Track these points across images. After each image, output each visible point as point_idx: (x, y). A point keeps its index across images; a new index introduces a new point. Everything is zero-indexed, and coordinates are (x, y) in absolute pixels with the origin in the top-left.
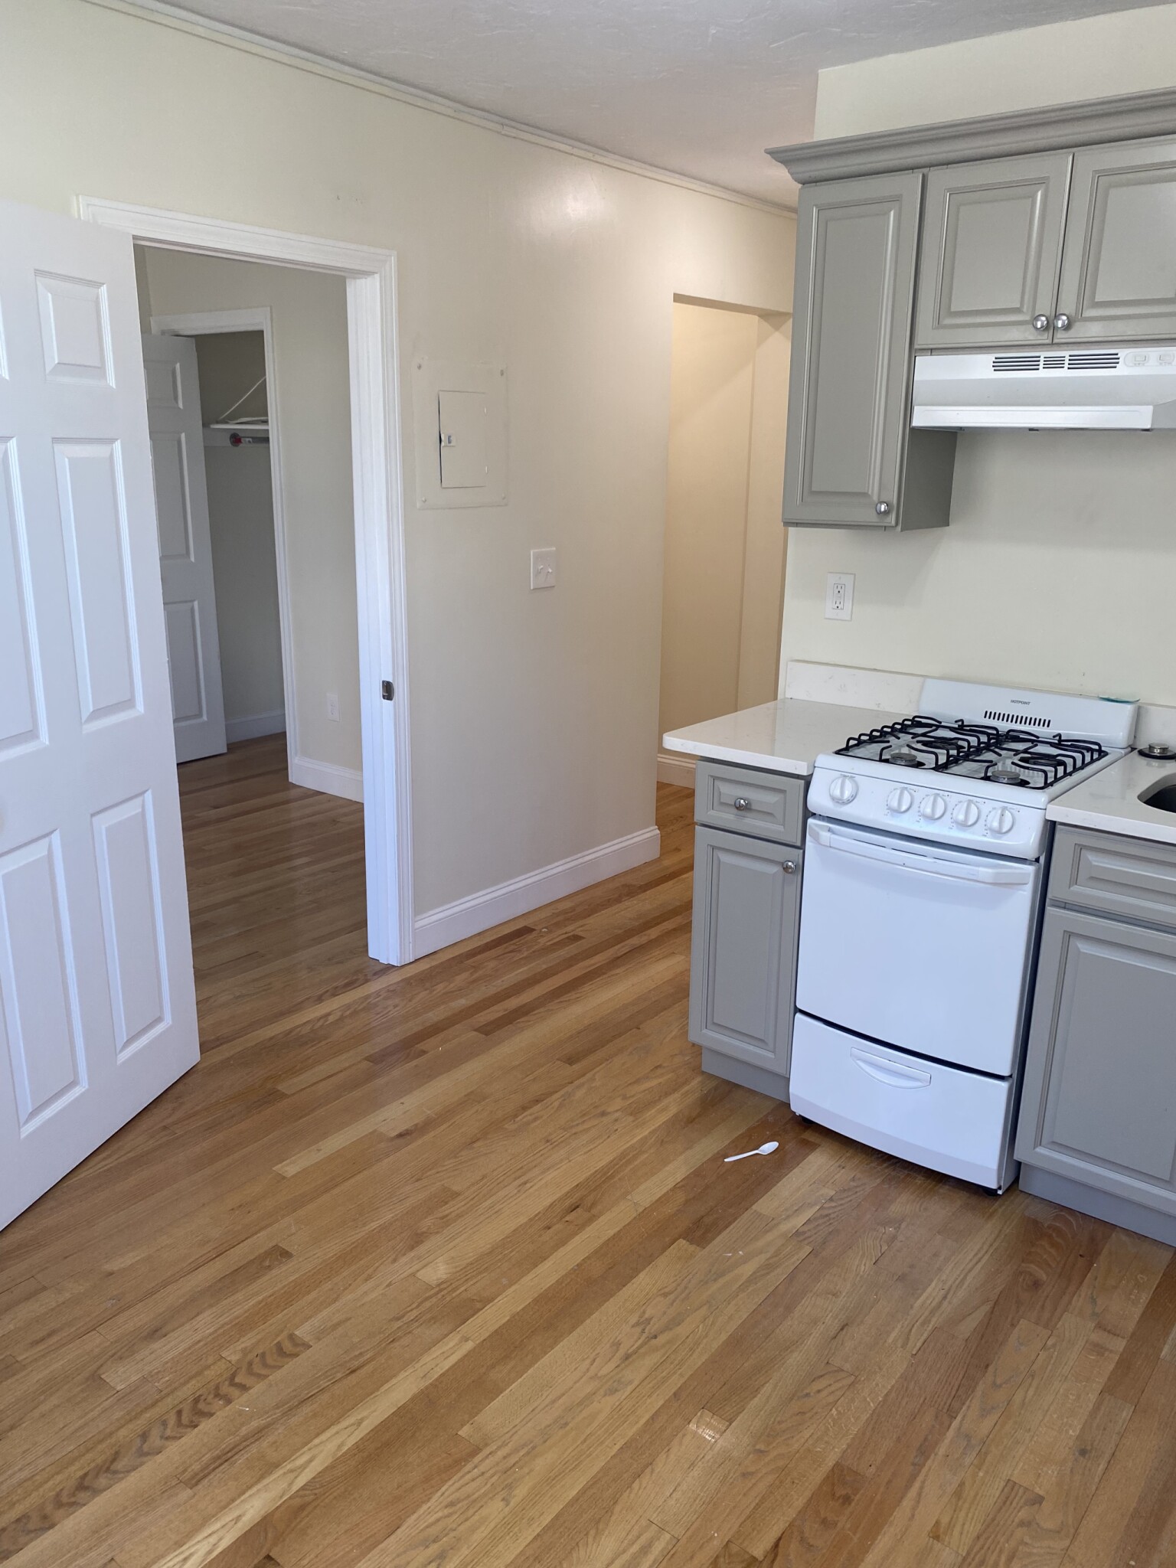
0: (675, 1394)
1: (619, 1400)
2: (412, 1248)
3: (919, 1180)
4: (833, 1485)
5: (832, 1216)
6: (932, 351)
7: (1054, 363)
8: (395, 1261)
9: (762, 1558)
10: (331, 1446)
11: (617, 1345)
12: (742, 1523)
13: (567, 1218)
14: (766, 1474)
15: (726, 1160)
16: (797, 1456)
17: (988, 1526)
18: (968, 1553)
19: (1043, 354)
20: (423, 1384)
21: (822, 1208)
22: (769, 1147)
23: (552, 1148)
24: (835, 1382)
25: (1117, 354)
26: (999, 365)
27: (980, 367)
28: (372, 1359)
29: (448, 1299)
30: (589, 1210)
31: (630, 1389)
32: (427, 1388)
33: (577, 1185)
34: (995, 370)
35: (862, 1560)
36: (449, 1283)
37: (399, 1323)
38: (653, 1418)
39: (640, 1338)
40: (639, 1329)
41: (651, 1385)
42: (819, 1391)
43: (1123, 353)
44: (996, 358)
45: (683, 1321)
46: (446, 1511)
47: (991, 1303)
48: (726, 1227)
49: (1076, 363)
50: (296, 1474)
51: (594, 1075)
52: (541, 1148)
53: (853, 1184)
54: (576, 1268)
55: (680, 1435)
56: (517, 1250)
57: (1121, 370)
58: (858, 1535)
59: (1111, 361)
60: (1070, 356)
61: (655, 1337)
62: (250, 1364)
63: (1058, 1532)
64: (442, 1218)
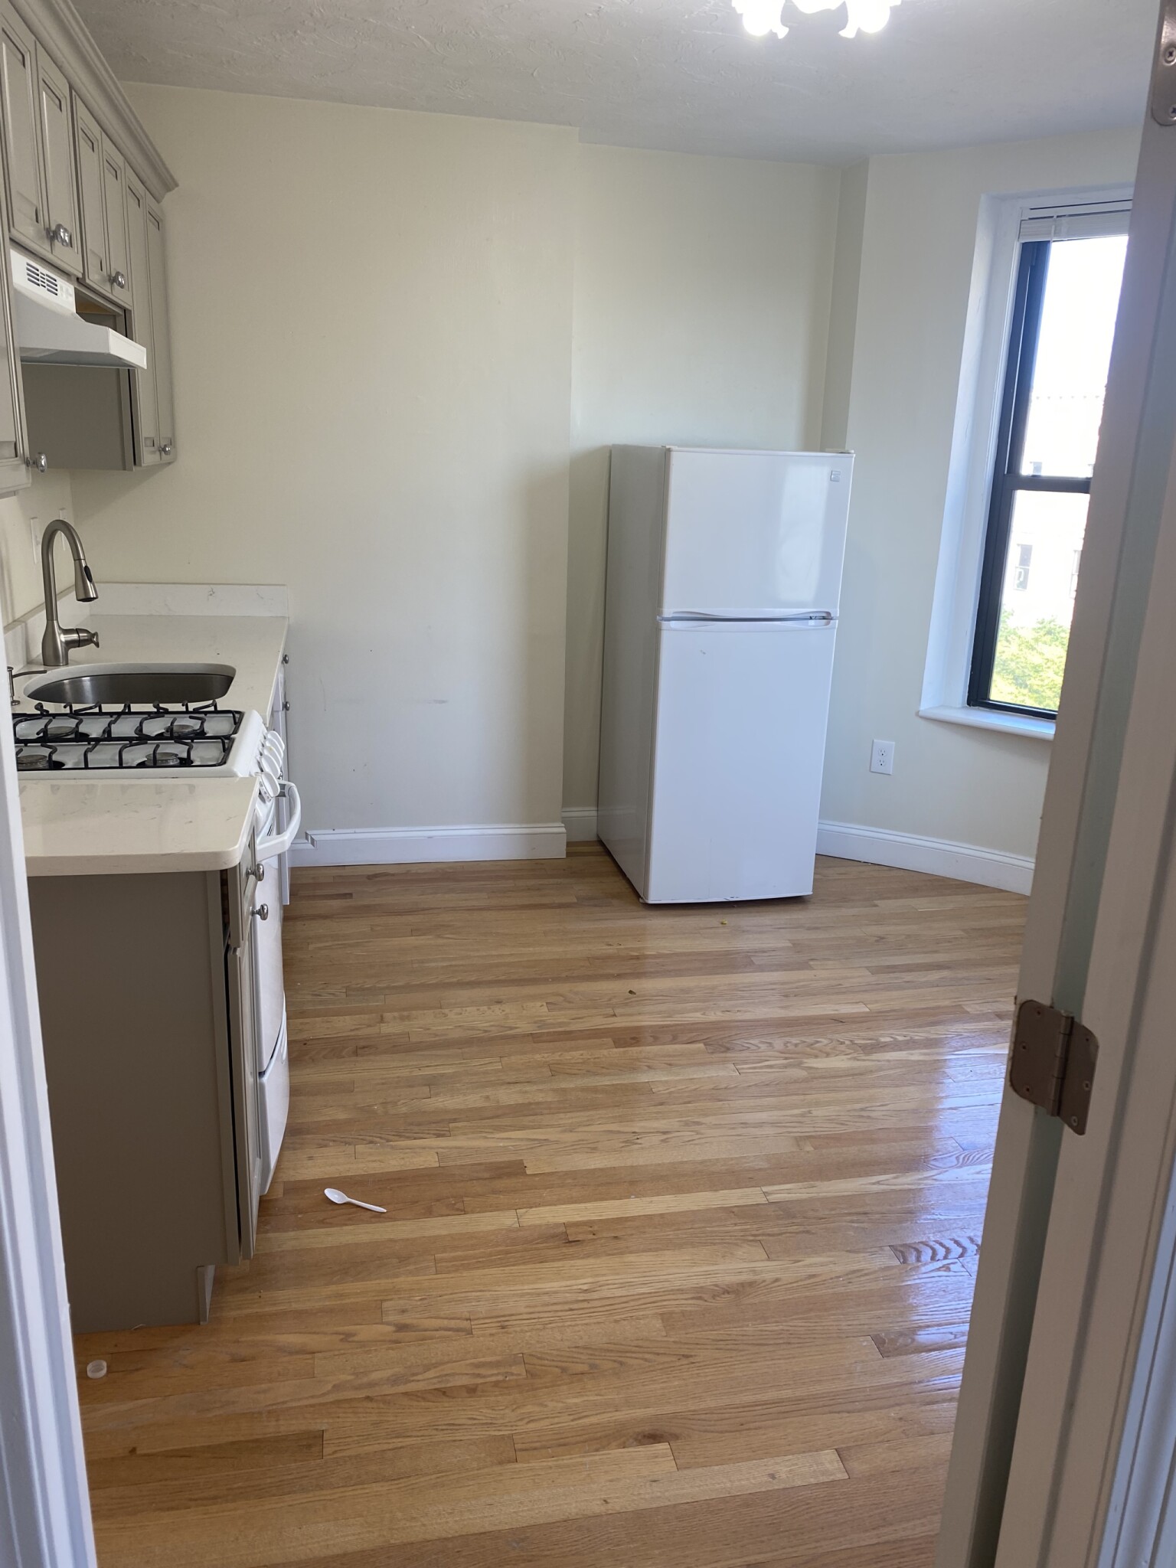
2: (751, 1284)
8: (777, 1280)
10: (901, 1180)
15: (384, 1211)
20: (818, 1183)
28: (850, 1214)
29: (755, 1226)
32: (817, 1180)
36: (745, 1238)
37: (808, 1228)
46: (848, 1123)
50: (935, 1177)
52: (523, 1322)
62: (945, 1258)
64: (700, 1298)
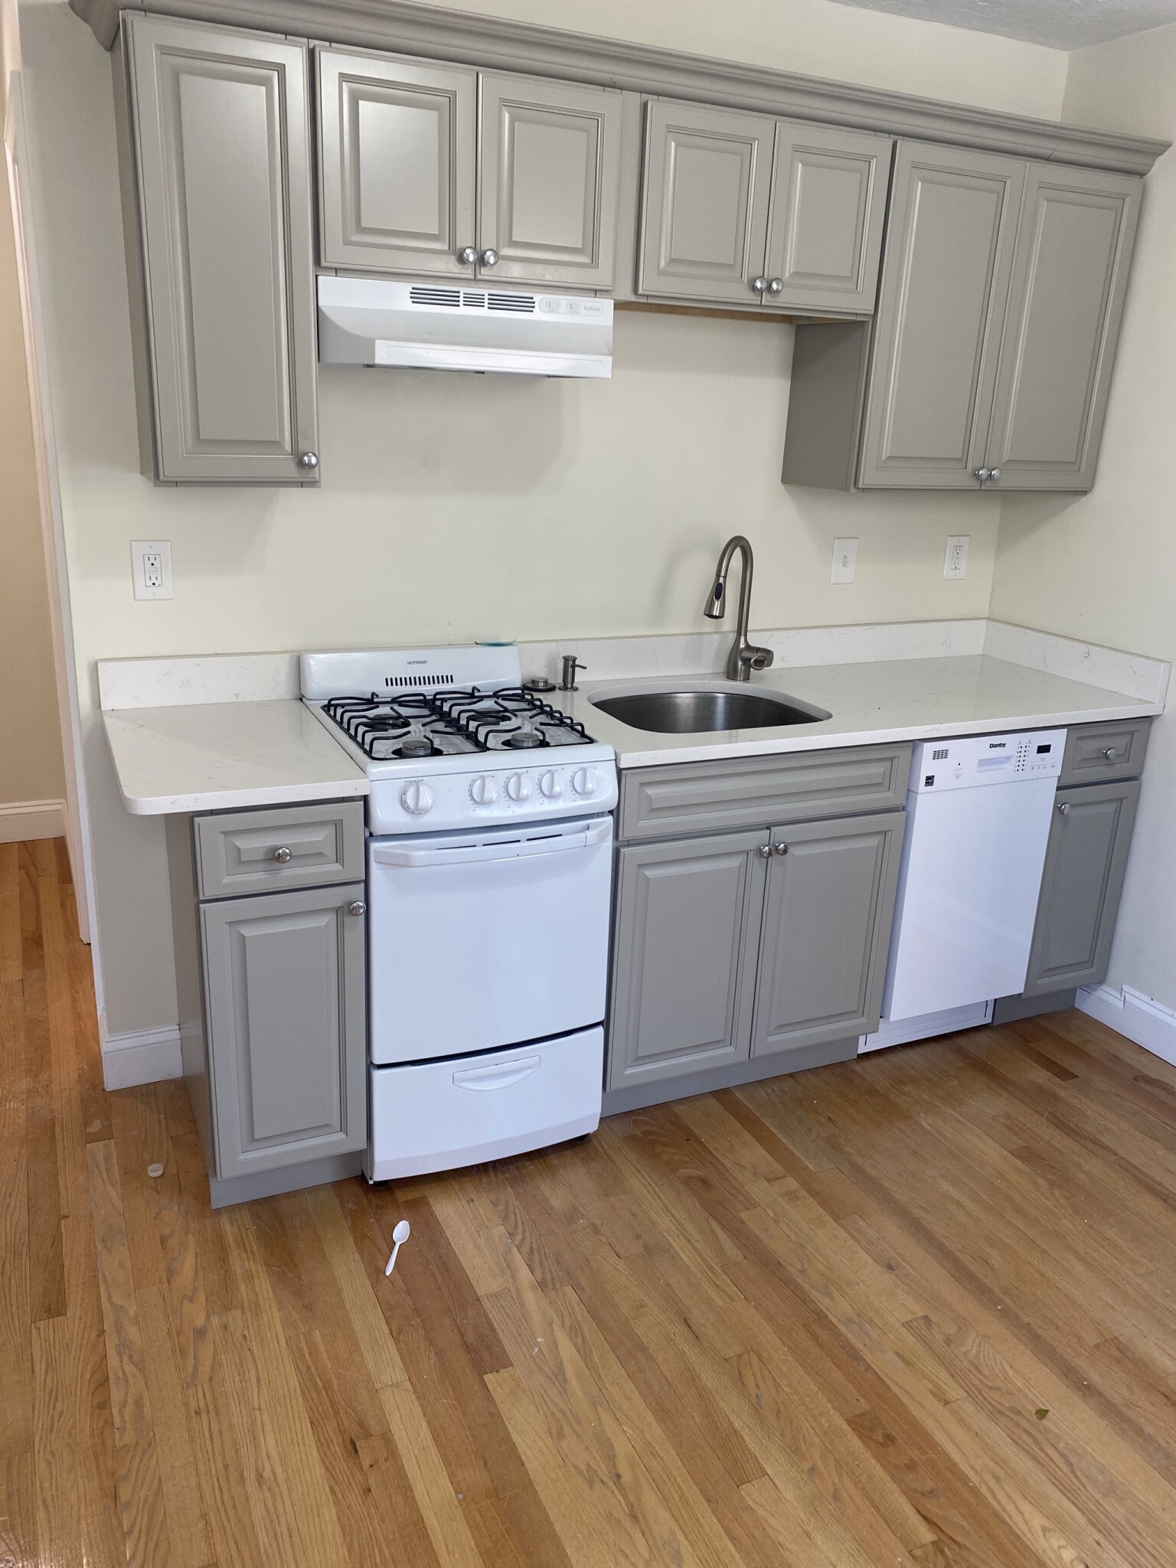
0: (709, 1501)
1: (693, 1557)
3: (530, 1166)
4: (870, 1438)
5: (534, 1246)
6: (337, 271)
7: (474, 301)
9: (935, 1536)
11: (610, 1517)
12: (892, 1531)
13: (366, 1464)
14: (840, 1481)
15: (388, 1274)
16: (828, 1445)
17: (943, 1363)
18: (967, 1392)
19: (463, 290)
21: (518, 1247)
22: (401, 1231)
23: (217, 1414)
24: (751, 1368)
25: (532, 298)
26: (418, 296)
27: (398, 297)
30: (368, 1435)
31: (680, 1536)
33: (311, 1423)
34: (413, 302)
35: (957, 1464)
38: (733, 1539)
39: (613, 1491)
40: (598, 1485)
41: (685, 1515)
42: (757, 1386)
43: (538, 298)
44: (413, 289)
45: (609, 1439)
47: (710, 1218)
48: (493, 1330)
49: (497, 303)
51: (112, 1303)
52: (206, 1427)
53: (501, 1207)
54: (460, 1496)
55: (764, 1524)
56: (383, 1544)
57: (537, 315)
58: (930, 1452)
59: (527, 305)
60: (489, 295)
61: (619, 1476)
63: (961, 1328)
